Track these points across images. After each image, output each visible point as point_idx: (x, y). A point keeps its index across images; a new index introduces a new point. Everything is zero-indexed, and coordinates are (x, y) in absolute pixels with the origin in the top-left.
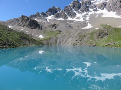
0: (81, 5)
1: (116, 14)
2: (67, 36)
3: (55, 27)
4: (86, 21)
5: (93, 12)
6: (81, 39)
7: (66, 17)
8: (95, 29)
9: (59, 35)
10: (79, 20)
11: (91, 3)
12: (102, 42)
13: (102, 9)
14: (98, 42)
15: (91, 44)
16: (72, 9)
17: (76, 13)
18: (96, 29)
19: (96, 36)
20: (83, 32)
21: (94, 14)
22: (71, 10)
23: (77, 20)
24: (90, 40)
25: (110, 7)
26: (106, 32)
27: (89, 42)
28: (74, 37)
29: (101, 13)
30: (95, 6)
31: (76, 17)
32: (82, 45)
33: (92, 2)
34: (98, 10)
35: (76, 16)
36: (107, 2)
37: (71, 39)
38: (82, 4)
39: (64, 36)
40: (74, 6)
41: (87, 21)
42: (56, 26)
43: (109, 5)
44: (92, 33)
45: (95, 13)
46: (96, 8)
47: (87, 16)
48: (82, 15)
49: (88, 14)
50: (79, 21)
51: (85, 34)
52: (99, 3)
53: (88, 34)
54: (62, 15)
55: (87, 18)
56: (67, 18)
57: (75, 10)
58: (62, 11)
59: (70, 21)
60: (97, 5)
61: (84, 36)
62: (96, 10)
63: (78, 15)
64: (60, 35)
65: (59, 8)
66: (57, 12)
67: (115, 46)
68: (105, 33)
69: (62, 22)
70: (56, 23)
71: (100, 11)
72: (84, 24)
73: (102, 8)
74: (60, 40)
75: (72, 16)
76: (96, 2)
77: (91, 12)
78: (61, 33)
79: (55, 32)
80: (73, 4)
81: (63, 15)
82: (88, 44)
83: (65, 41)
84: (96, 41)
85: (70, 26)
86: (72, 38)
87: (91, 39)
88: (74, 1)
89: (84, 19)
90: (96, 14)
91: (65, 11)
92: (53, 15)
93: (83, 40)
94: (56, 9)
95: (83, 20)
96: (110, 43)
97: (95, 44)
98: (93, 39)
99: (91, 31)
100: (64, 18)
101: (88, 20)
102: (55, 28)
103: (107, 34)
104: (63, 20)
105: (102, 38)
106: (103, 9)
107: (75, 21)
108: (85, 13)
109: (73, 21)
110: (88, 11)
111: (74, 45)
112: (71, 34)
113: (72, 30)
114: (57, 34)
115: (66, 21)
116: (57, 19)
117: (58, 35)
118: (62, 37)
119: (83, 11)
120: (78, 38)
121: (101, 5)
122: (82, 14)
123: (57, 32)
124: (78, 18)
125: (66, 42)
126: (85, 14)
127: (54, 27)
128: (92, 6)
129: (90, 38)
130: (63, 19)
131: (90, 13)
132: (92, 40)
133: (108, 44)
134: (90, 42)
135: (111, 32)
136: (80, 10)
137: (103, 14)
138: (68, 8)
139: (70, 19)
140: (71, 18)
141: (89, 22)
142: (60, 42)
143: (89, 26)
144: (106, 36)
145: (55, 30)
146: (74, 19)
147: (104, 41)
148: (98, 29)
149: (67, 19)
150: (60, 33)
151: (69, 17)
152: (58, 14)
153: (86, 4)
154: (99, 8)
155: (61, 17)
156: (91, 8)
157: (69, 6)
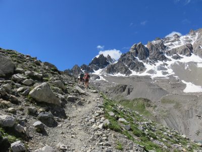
0: (148, 51)
5: (174, 61)
7: (127, 71)
11: (165, 47)
13: (187, 56)
16: (135, 57)
17: (145, 64)
22: (134, 59)
34: (182, 58)
35: (146, 69)
36: (192, 44)
38: (152, 48)
40: (137, 52)
43: (200, 47)
45: (178, 62)
46: (177, 54)
47: (166, 67)
49: (167, 65)
52: (179, 46)
54: (120, 67)
56: (130, 73)
57: (141, 59)
58: (119, 62)
60: (176, 49)
62: (178, 58)
63: (148, 67)
71: (185, 59)
73: (188, 53)
75: (138, 68)
77: (170, 60)
80: (135, 49)
81: (122, 68)
88: (136, 45)
89: (164, 73)
92: (102, 68)
100: (124, 73)
104: (124, 77)
106: (191, 55)
108: (160, 63)
110: (164, 59)
116: (111, 75)
119: (156, 60)
121: (183, 48)
122: (155, 65)
124: (152, 72)
126: (161, 65)
130: (124, 75)
136: (150, 59)
137: (196, 63)
138: (127, 55)
139: (134, 73)
140: (137, 71)
146: (144, 74)
149: (131, 75)
151: (132, 71)
152: (113, 67)
154: (181, 54)
155: (118, 72)
156: (167, 54)
157: (129, 53)
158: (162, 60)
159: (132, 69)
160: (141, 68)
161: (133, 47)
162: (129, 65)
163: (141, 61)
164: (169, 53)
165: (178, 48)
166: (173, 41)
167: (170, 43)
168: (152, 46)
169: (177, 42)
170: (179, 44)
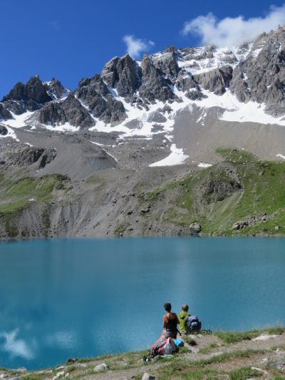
0: (141, 75)
1: (268, 111)
2: (92, 198)
3: (41, 159)
4: (162, 136)
5: (187, 102)
6: (144, 207)
7: (85, 121)
8: (196, 166)
9: (59, 195)
10: (136, 132)
11: (178, 69)
12: (221, 215)
13: (217, 93)
14: (210, 218)
15: (182, 224)
16: (110, 89)
17: (127, 106)
18: (201, 165)
19: (199, 194)
20: (154, 178)
21: (191, 109)
22: (106, 92)
23: (129, 133)
24: (181, 211)
25: (246, 84)
26: (234, 177)
27: (175, 220)
28: (120, 201)
29: (216, 108)
30: (195, 81)
31: (127, 120)
32: (150, 232)
33: (180, 64)
34: (206, 97)
35: (127, 117)
36: (234, 66)
37: (109, 208)
38: (148, 71)
39: (79, 199)
40: (116, 78)
41: (169, 137)
42: (45, 158)
43: (242, 77)
44: (186, 185)
45: (194, 106)
46: (199, 89)
47: (166, 115)
48: (148, 113)
49: (169, 110)
50: (136, 137)
51: (162, 187)
52: (206, 70)
53: (172, 186)
54: (70, 110)
55: (168, 125)
56: (92, 123)
57: (122, 95)
58: (71, 97)
59: (103, 136)
60: (199, 76)
61: (157, 196)
62: (198, 96)
63: (133, 112)
64: (61, 192)
65: (59, 84)
66: (50, 99)
67: (265, 230)
68: (232, 184)
69: (71, 139)
70: (46, 144)
71: (211, 100)
72: (158, 147)
73: (220, 88)
74: (62, 214)
75: (109, 114)
76: (195, 66)
77: (181, 101)
78: (68, 185)
79: (43, 181)
80: (113, 69)
81: (75, 113)
82: (173, 226)
83: (83, 216)
84: (202, 212)
85: (104, 158)
86: (110, 204)
87: (183, 207)
88: (116, 61)
89: (156, 128)
90: (197, 110)
91: (80, 96)
92: (34, 110)
93: (154, 212)
94: (46, 88)
95: (153, 130)
96: (248, 219)
97: (197, 227)
98: (189, 206)
99: (181, 177)
100: (79, 123)
101: (170, 133)
102: (43, 165)
103: (239, 187)
104: (75, 134)
105: (221, 199)
106: (223, 91)
107: (121, 137)
108: (160, 105)
109: (114, 136)
110: (170, 96)
111: (120, 231)
112: (107, 191)
113: (111, 173)
114: (51, 188)
115: (88, 136)
116: (49, 127)
117: (54, 193)
118: (71, 200)
119: (152, 97)
120: (134, 203)
121: (213, 76)
122: (148, 109)
123: (51, 180)
124: (134, 124)
125: (87, 220)
126: (160, 110)
127: (35, 160)
128: (184, 81)
129: (177, 202)
130: (75, 129)
131: (175, 106)
132: (185, 211)
133: (241, 222)
134: (179, 220)
135: (251, 176)
136: (141, 95)
137: (222, 110)
138: (92, 84)
139: (100, 126)
140: (107, 122)
141: (174, 141)
142: (64, 223)
143: (176, 157)
144: (235, 194)
145: (41, 172)
146: (120, 127)
147: (227, 211)
148: (206, 166)
149: (91, 129)
150: (61, 187)
151: (96, 119)
152: (55, 108)
153: (159, 72)
154: (207, 88)
155: (66, 120)
156: (179, 86)
157: (98, 78)
158: (164, 101)
159: (96, 116)
160: (116, 113)
161: (109, 64)
162: (92, 108)
163: (121, 99)
164: (183, 85)
165: (204, 75)
166: (199, 58)
167: (191, 62)
168: (149, 65)
169: (206, 61)
170: (209, 66)
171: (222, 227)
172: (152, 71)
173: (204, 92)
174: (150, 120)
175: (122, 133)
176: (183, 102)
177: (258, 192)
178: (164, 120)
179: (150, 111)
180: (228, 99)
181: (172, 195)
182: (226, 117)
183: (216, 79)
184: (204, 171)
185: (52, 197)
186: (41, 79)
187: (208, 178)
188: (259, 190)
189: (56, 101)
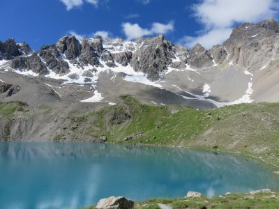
0: (81, 49)
1: (148, 78)
2: (41, 118)
3: (9, 91)
4: (90, 85)
5: (106, 68)
6: (74, 126)
7: (43, 70)
8: (107, 104)
9: (19, 115)
10: (75, 81)
11: (103, 49)
12: (119, 132)
13: (123, 65)
14: (112, 133)
15: (96, 137)
16: (61, 54)
17: (70, 65)
18: (111, 104)
19: (107, 120)
20: (82, 109)
21: (108, 72)
22: (58, 55)
23: (70, 81)
24: (96, 128)
25: (138, 62)
26: (128, 111)
27: (92, 134)
28: (59, 121)
29: (122, 73)
30: (111, 56)
31: (70, 74)
32: (76, 141)
33: (104, 46)
34: (117, 66)
35: (70, 71)
36: (133, 52)
38: (85, 47)
39: (33, 119)
40: (65, 48)
41: (94, 86)
42: (12, 91)
43: (137, 58)
44: (101, 114)
45: (110, 70)
46: (113, 61)
47: (94, 73)
48: (83, 71)
49: (96, 71)
50: (74, 83)
51: (86, 114)
52: (118, 52)
53: (92, 114)
54: (33, 63)
55: (94, 79)
56: (47, 72)
57: (69, 58)
58: (35, 55)
59: (53, 81)
60: (114, 54)
61: (83, 119)
62: (112, 65)
63: (74, 69)
64: (21, 113)
65: (27, 46)
66: (20, 54)
67: (141, 142)
68: (126, 115)
69: (32, 81)
70: (14, 82)
71: (119, 68)
72: (87, 90)
73: (124, 62)
74: (19, 127)
75: (59, 68)
76: (112, 48)
77: (103, 66)
78: (26, 109)
79: (8, 105)
80: (64, 42)
81: (36, 65)
82: (90, 137)
83: (34, 128)
84: (108, 130)
85: (52, 94)
86: (53, 123)
87: (97, 126)
88: (66, 38)
89: (87, 80)
90: (111, 73)
91: (41, 55)
92: (8, 59)
93: (80, 128)
94: (18, 47)
95: (85, 81)
96: (133, 135)
97: (104, 138)
98: (101, 126)
99: (98, 109)
100: (39, 71)
101: (95, 84)
102: (10, 94)
103: (130, 117)
104: (35, 78)
105: (119, 123)
106: (126, 64)
107: (65, 83)
108: (90, 67)
109: (61, 81)
110: (97, 63)
111: (57, 139)
112: (52, 114)
113: (58, 105)
114: (14, 110)
115: (44, 80)
116: (18, 72)
117: (15, 113)
118: (27, 118)
119: (86, 62)
120: (68, 122)
121: (121, 55)
122: (83, 69)
123: (15, 105)
124: (73, 77)
125: (36, 131)
126: (90, 70)
127: (5, 91)
128: (105, 56)
129: (95, 123)
130: (35, 75)
131: (99, 69)
132: (99, 129)
133: (129, 137)
134: (95, 134)
135: (137, 112)
136: (80, 60)
137: (124, 75)
138: (50, 49)
139: (52, 75)
140: (57, 73)
141: (97, 88)
142: (20, 132)
143: (97, 97)
144: (127, 121)
145: (8, 99)
146: (65, 77)
147: (122, 130)
148: (113, 104)
149: (46, 76)
150: (21, 110)
151: (51, 71)
152: (23, 60)
153: (92, 49)
154: (118, 62)
155: (30, 69)
156: (102, 58)
157: (54, 46)
158: (93, 65)
159: (50, 69)
160: (63, 68)
161: (62, 39)
162: (48, 63)
163: (67, 61)
164: (104, 58)
165: (117, 54)
166: (115, 45)
167: (110, 46)
168: (86, 44)
169: (119, 47)
170: (120, 50)
171: (118, 139)
172: (88, 47)
173: (116, 63)
174: (83, 75)
175: (65, 80)
176: (103, 68)
177: (139, 121)
178: (92, 76)
179: (84, 70)
180: (128, 69)
181: (92, 119)
182: (127, 79)
183: (123, 57)
184: (112, 107)
185: (14, 115)
186: (15, 41)
187: (113, 111)
188: (140, 119)
189: (24, 56)
